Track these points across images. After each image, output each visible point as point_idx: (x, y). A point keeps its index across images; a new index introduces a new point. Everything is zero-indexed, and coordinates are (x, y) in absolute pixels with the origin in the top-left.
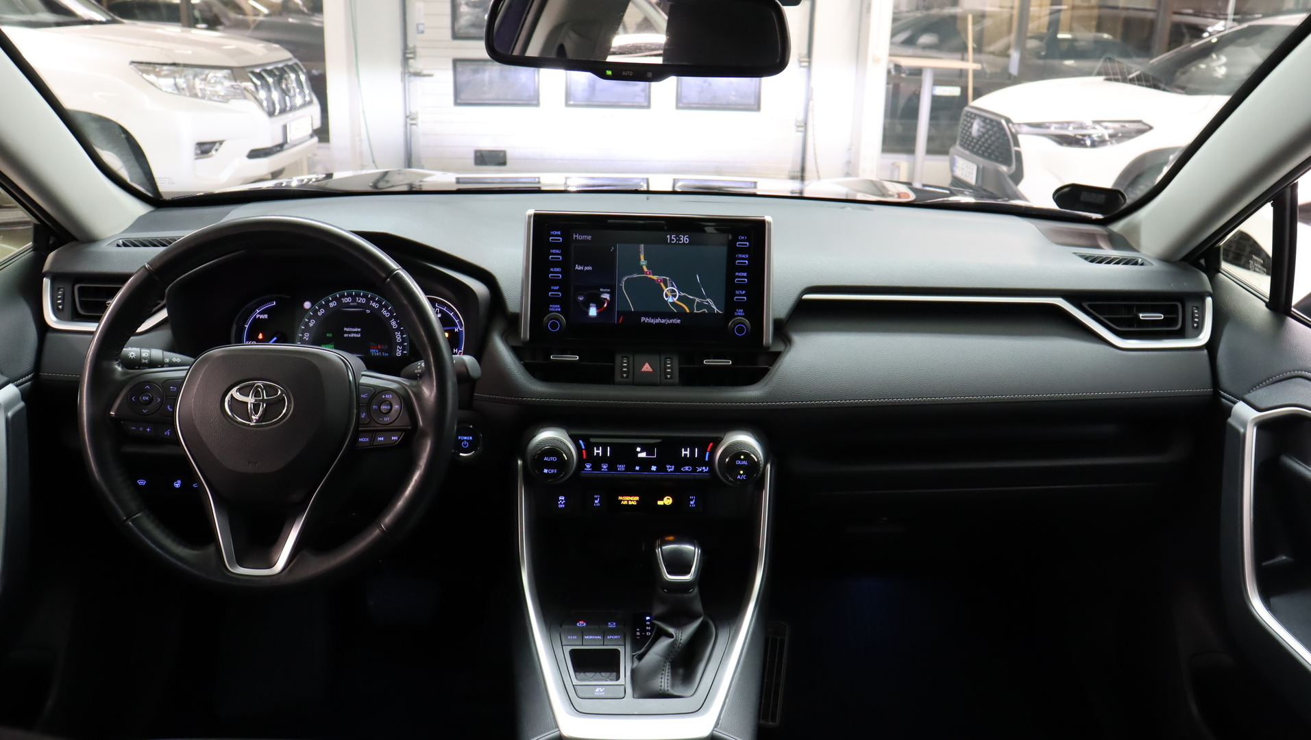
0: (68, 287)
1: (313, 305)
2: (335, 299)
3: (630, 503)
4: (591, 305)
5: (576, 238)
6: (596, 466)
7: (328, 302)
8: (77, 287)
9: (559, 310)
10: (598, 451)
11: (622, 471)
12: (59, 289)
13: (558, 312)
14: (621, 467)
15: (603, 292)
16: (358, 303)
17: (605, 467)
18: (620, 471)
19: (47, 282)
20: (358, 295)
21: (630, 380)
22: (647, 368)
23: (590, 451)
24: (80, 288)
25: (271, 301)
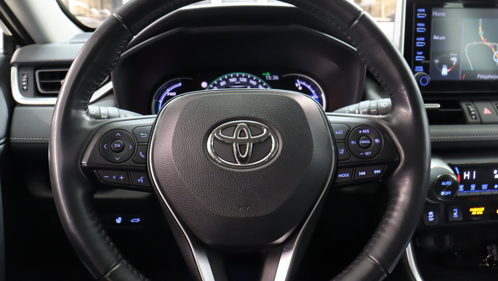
0: (30, 73)
1: (209, 84)
2: (224, 79)
3: (478, 213)
4: (444, 66)
5: (434, 15)
6: (467, 188)
7: (219, 82)
8: (37, 72)
9: (422, 70)
10: (467, 175)
11: (485, 190)
12: (24, 75)
13: (421, 71)
14: (485, 187)
15: (452, 56)
16: (241, 82)
17: (473, 187)
18: (483, 190)
19: (14, 70)
20: (241, 76)
21: (478, 120)
22: (487, 111)
23: (462, 175)
24: (40, 74)
25: (177, 82)
